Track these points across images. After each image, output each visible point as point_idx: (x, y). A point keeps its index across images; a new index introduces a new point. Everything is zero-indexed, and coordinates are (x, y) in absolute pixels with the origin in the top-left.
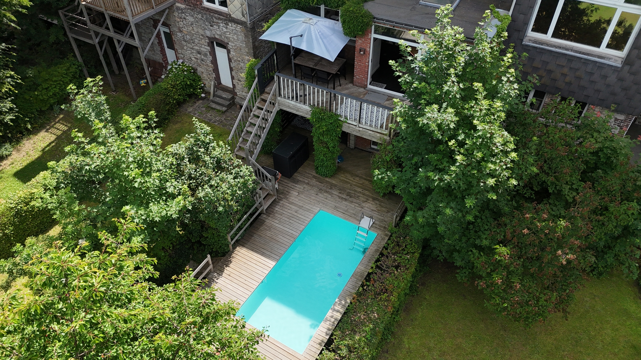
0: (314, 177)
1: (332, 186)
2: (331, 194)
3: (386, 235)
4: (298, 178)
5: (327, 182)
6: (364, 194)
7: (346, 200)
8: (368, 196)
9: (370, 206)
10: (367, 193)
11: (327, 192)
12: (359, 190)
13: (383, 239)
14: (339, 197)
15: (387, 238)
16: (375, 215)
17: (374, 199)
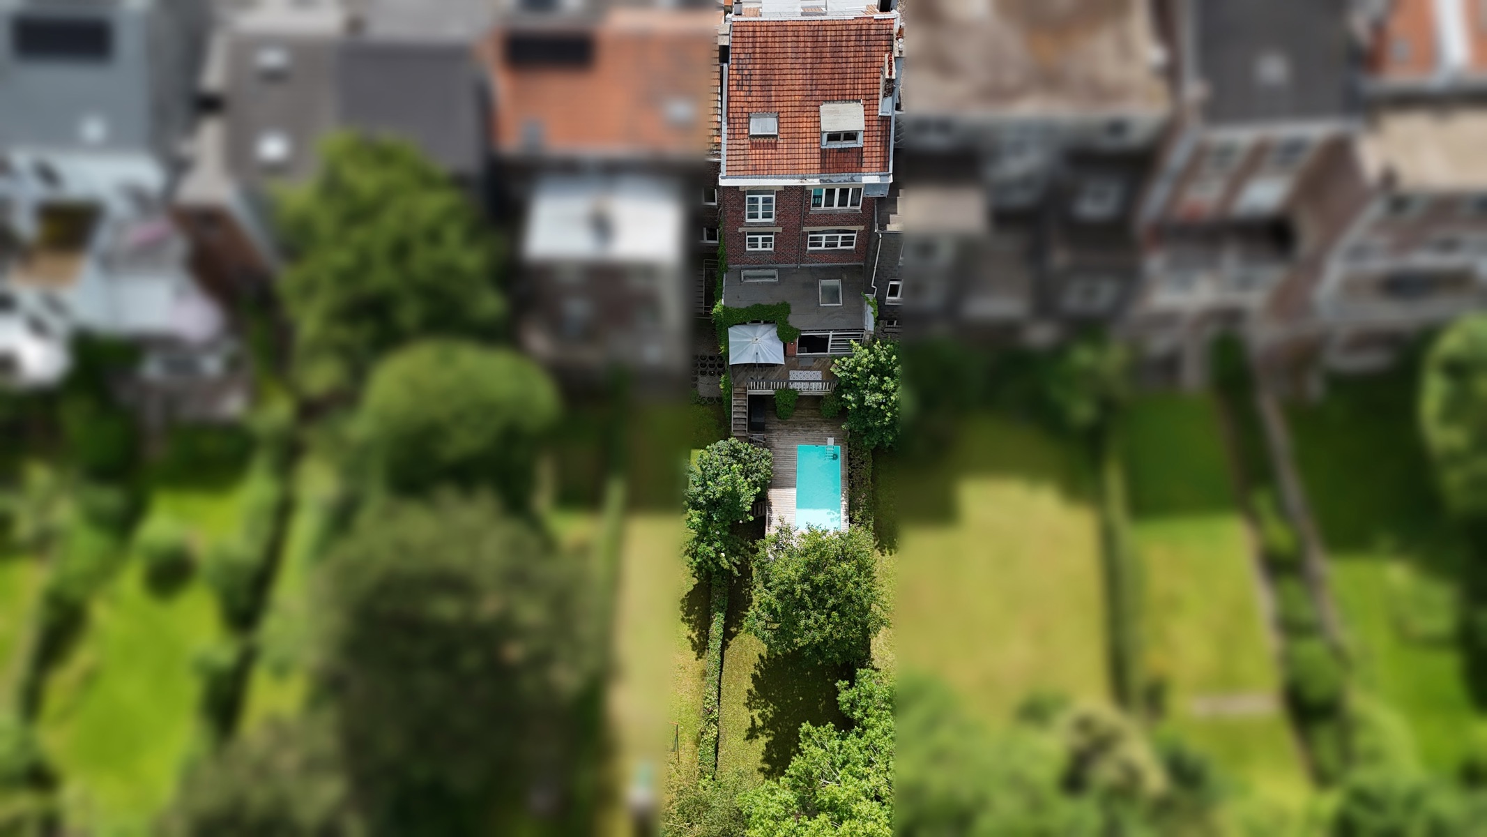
0: (779, 422)
1: (794, 424)
2: (797, 430)
3: (845, 445)
4: (770, 428)
5: (790, 422)
6: (817, 421)
7: (809, 431)
8: (820, 421)
9: (825, 428)
10: (819, 419)
11: (794, 430)
12: (813, 419)
13: (845, 448)
14: (804, 431)
15: (847, 446)
16: (831, 433)
17: (825, 422)
